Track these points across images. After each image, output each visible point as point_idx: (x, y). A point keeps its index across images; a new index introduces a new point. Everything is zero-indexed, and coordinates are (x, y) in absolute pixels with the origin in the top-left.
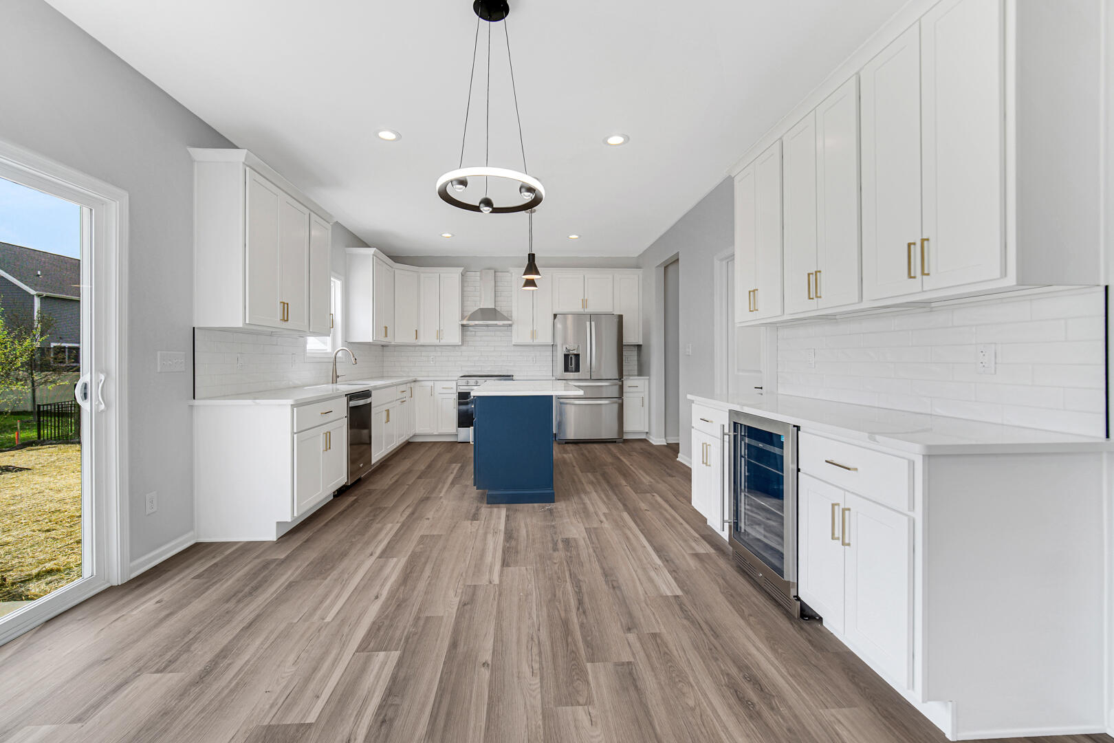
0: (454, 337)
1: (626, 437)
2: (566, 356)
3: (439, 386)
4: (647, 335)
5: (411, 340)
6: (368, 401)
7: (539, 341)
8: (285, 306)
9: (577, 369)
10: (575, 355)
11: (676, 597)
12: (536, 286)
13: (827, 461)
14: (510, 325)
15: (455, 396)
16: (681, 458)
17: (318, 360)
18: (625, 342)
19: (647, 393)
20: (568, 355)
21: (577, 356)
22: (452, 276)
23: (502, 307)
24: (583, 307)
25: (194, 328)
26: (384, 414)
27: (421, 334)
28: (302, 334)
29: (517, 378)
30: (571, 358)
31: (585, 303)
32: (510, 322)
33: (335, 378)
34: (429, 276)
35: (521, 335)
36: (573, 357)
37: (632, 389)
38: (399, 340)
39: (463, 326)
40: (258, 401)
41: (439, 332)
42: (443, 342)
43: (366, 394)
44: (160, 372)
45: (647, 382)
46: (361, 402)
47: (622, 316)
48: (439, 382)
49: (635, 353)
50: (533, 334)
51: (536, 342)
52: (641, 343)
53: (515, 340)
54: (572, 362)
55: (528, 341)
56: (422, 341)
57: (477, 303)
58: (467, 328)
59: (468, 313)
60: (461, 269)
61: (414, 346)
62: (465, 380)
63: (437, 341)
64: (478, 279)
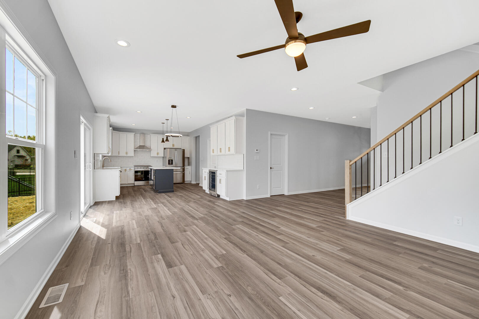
0: (131, 153)
1: (185, 182)
2: (169, 160)
3: (128, 169)
4: (191, 154)
5: (117, 155)
9: (172, 164)
14: (150, 151)
15: (133, 172)
16: (200, 185)
18: (185, 156)
19: (191, 170)
21: (172, 160)
22: (131, 136)
23: (147, 145)
25: (95, 153)
27: (120, 153)
31: (174, 146)
33: (103, 166)
34: (123, 135)
35: (154, 154)
37: (187, 169)
38: (113, 155)
41: (127, 153)
42: (128, 155)
45: (191, 167)
47: (184, 150)
49: (187, 160)
50: (158, 154)
51: (158, 156)
52: (189, 157)
53: (152, 155)
54: (171, 162)
55: (156, 155)
56: (121, 155)
57: (139, 144)
58: (136, 151)
59: (136, 147)
60: (134, 133)
61: (116, 156)
62: (137, 167)
63: (126, 155)
64: (139, 136)
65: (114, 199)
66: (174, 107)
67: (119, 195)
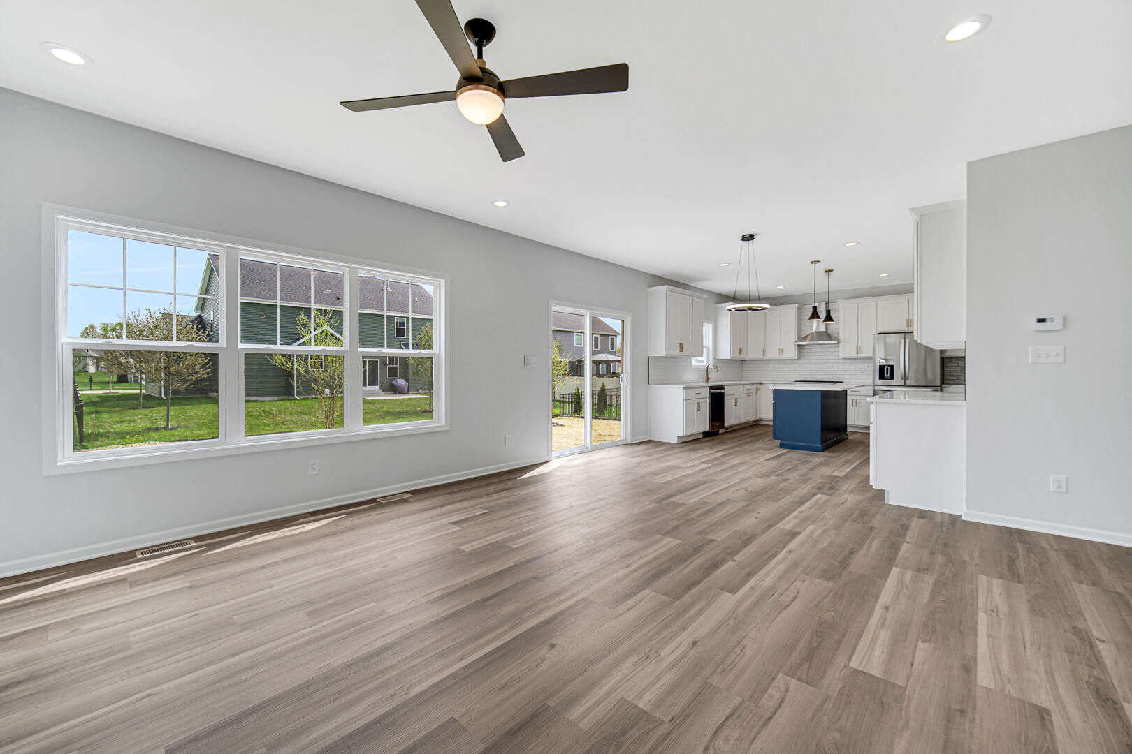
0: (792, 353)
5: (760, 356)
6: (722, 391)
7: (863, 355)
8: (681, 346)
9: (892, 378)
10: (889, 366)
14: (838, 344)
17: (697, 370)
20: (884, 366)
21: (892, 367)
22: (790, 311)
24: (908, 326)
25: (649, 357)
26: (734, 400)
27: (767, 352)
28: (690, 357)
30: (886, 368)
31: (909, 322)
32: (837, 342)
33: (707, 379)
35: (847, 350)
36: (888, 368)
38: (751, 356)
39: (799, 346)
41: (781, 351)
42: (783, 357)
43: (722, 387)
46: (718, 391)
50: (859, 349)
53: (842, 355)
54: (887, 372)
55: (855, 355)
56: (768, 356)
58: (803, 347)
60: (797, 306)
63: (778, 357)
66: (749, 237)
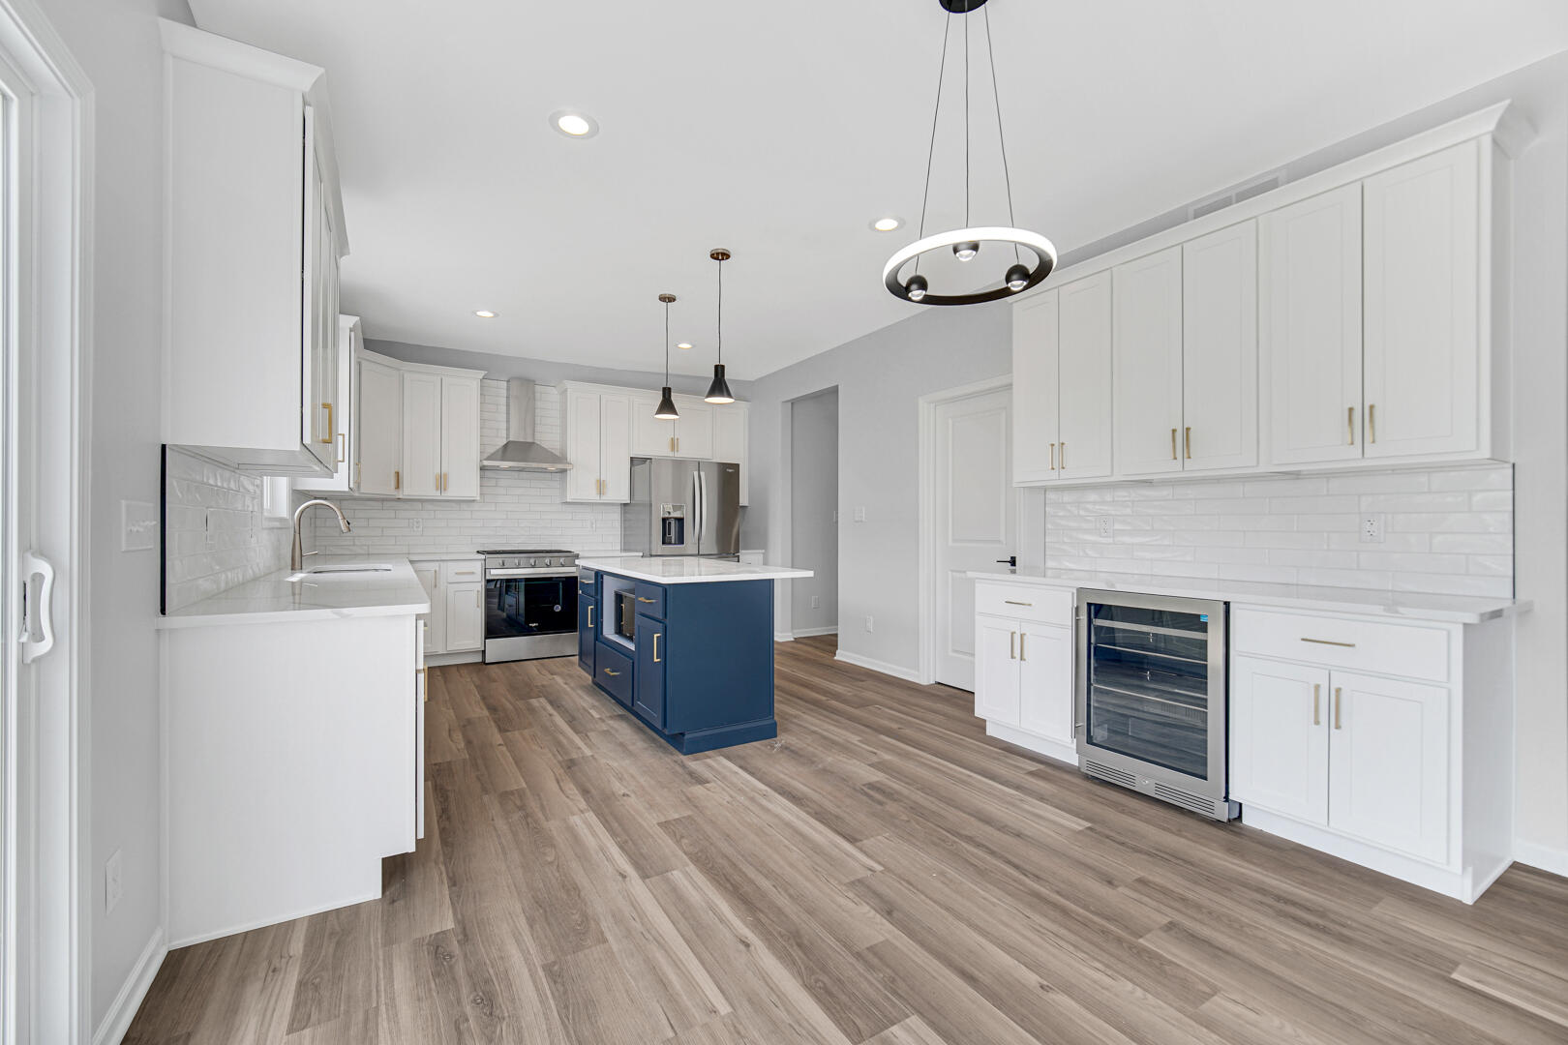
0: (465, 483)
3: (450, 570)
7: (609, 497)
9: (681, 540)
10: (676, 519)
11: (1089, 828)
12: (676, 414)
13: (1303, 640)
15: (480, 587)
20: (668, 518)
21: (680, 521)
22: (465, 385)
23: (548, 439)
24: (673, 449)
25: (164, 447)
27: (405, 479)
29: (587, 555)
30: (670, 523)
31: (674, 444)
32: (560, 466)
33: (298, 560)
34: (420, 379)
35: (579, 486)
36: (673, 523)
38: (366, 489)
39: (483, 469)
40: (345, 611)
41: (440, 477)
42: (447, 494)
44: (125, 552)
47: (737, 467)
48: (449, 563)
50: (601, 486)
51: (604, 497)
52: (747, 505)
53: (571, 496)
54: (671, 530)
55: (592, 495)
56: (407, 491)
57: (504, 433)
58: (488, 474)
59: (492, 450)
60: (482, 374)
61: (383, 500)
62: (498, 559)
63: (434, 494)
64: (504, 392)
65: (371, 889)
67: (411, 849)
